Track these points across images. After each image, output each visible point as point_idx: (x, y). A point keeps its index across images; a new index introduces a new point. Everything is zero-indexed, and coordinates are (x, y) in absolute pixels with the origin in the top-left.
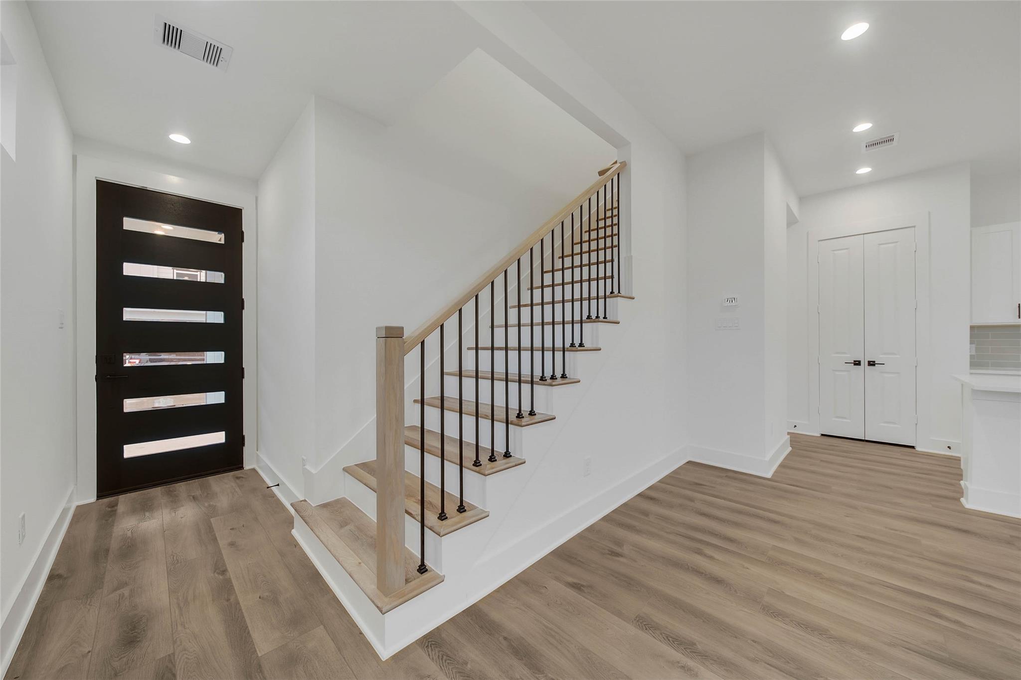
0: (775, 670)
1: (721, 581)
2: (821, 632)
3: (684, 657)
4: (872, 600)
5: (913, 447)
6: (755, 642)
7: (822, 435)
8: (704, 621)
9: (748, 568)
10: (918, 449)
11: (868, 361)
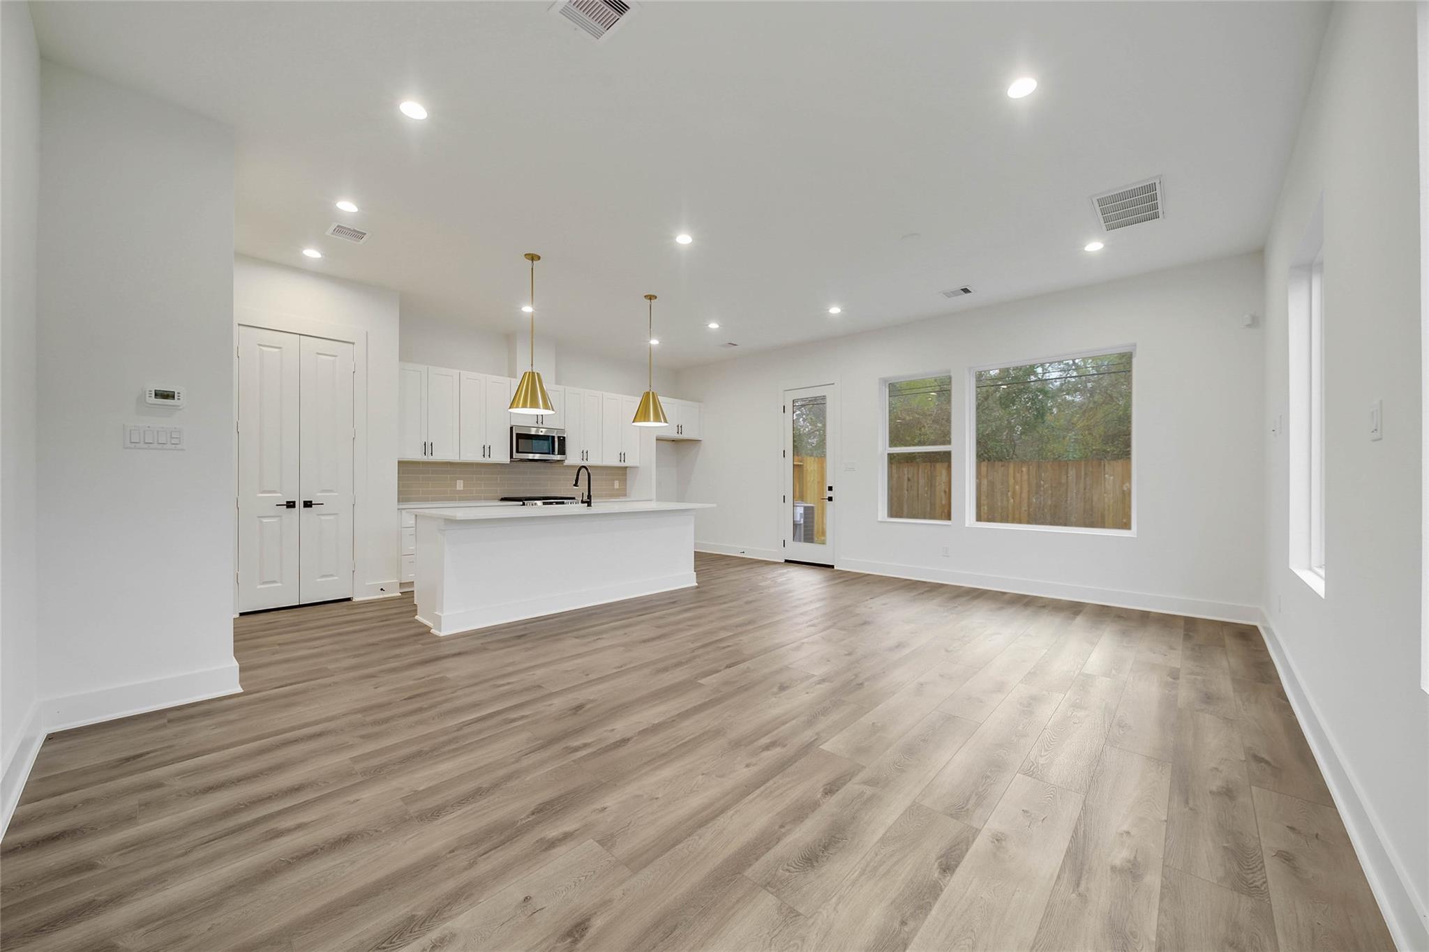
0: (493, 852)
1: (348, 837)
2: (478, 793)
3: (421, 939)
4: (475, 742)
5: (349, 599)
6: (453, 851)
7: (241, 614)
8: (390, 889)
9: (357, 800)
10: (356, 599)
11: (304, 502)
